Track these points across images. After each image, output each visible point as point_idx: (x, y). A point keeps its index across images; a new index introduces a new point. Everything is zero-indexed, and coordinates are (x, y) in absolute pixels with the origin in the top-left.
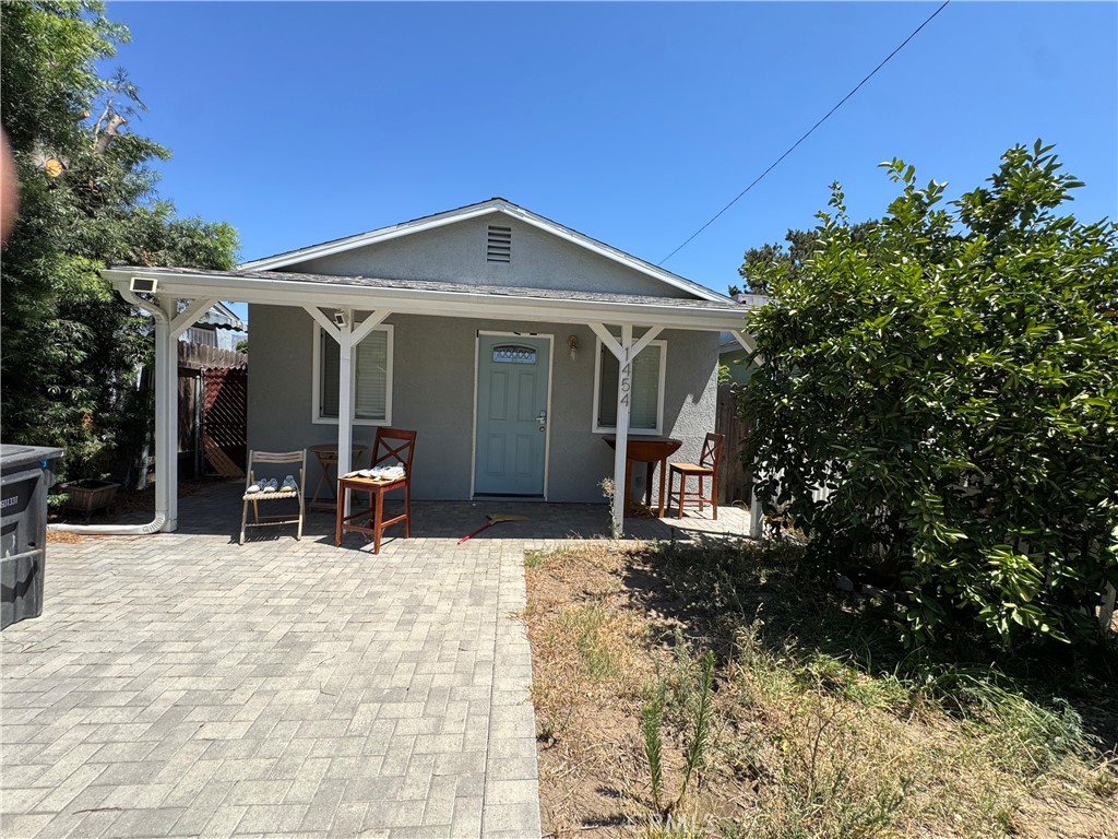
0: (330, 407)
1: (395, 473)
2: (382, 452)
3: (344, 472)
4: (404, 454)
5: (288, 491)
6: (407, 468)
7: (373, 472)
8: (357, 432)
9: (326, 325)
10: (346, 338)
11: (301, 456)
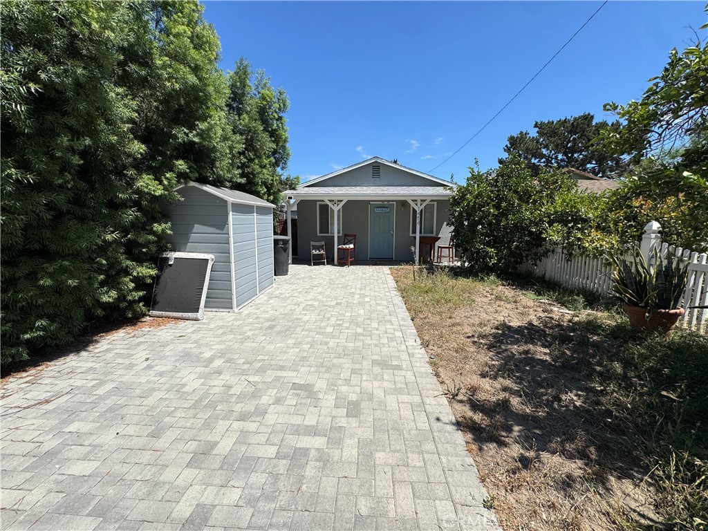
1: (352, 246)
4: (353, 240)
5: (322, 252)
6: (354, 245)
7: (345, 246)
9: (330, 205)
10: (336, 208)
11: (323, 243)
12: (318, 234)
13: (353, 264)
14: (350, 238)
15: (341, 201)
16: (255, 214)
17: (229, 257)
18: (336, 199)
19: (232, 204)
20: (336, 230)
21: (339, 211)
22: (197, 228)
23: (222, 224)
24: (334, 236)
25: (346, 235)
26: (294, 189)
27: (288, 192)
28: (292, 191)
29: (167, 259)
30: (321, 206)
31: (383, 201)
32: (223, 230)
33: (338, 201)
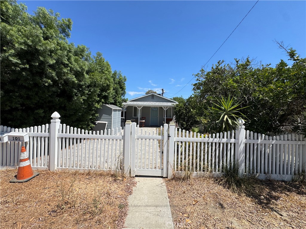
7: (142, 121)
9: (137, 108)
10: (139, 109)
11: (135, 120)
12: (133, 117)
13: (144, 127)
14: (143, 118)
15: (141, 106)
16: (117, 111)
17: (111, 123)
18: (139, 106)
19: (113, 109)
20: (139, 116)
21: (140, 110)
22: (104, 115)
23: (110, 114)
24: (138, 118)
25: (142, 117)
26: (126, 102)
27: (124, 103)
28: (125, 103)
29: (96, 123)
30: (134, 107)
31: (155, 107)
32: (110, 116)
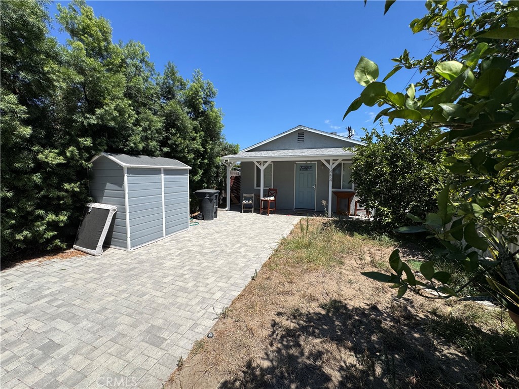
0: (259, 185)
1: (272, 198)
2: (270, 194)
3: (262, 198)
4: (275, 194)
5: (250, 202)
6: (275, 197)
7: (268, 198)
8: (264, 190)
9: (258, 165)
10: (262, 168)
13: (272, 213)
14: (272, 192)
15: (266, 162)
16: (162, 175)
17: (125, 209)
18: (262, 160)
19: (127, 168)
20: (261, 185)
22: (108, 186)
24: (260, 190)
25: (270, 190)
29: (88, 208)
31: (306, 161)
32: (121, 187)
33: (264, 162)
